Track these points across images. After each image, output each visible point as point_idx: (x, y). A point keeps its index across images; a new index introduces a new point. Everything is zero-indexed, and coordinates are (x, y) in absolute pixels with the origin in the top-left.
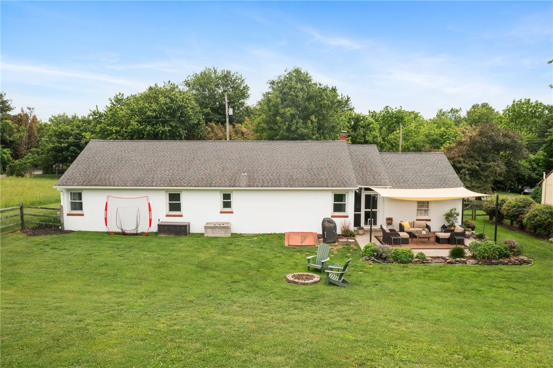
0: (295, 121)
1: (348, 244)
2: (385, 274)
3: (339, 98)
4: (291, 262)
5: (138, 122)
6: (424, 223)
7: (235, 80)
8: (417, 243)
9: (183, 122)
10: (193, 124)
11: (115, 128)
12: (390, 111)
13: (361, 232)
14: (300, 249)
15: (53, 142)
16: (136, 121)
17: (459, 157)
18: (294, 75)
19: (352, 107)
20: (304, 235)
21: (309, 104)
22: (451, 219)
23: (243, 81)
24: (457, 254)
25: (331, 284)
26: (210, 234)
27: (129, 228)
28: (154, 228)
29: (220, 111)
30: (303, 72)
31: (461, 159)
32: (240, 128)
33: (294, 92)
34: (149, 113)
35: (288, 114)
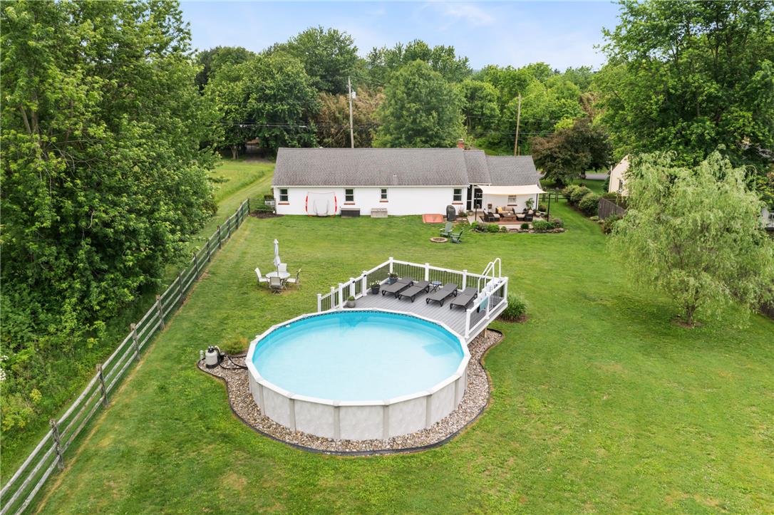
1: (462, 221)
2: (482, 238)
3: (457, 60)
4: (430, 232)
6: (511, 207)
8: (505, 221)
9: (300, 99)
11: (234, 107)
13: (471, 213)
14: (434, 225)
16: (254, 100)
17: (556, 147)
19: (470, 68)
20: (435, 216)
21: (431, 98)
22: (530, 205)
24: (525, 227)
25: (454, 242)
26: (374, 216)
27: (322, 212)
28: (338, 213)
31: (557, 150)
34: (267, 91)
35: (413, 109)
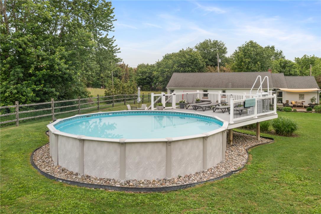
0: (250, 64)
3: (276, 51)
5: (177, 66)
6: (301, 102)
7: (220, 45)
9: (196, 66)
10: (201, 67)
11: (167, 69)
12: (307, 57)
15: (140, 76)
16: (176, 66)
18: (250, 44)
19: (284, 56)
21: (257, 57)
22: (313, 101)
23: (224, 45)
24: (309, 110)
29: (212, 60)
30: (254, 42)
32: (223, 69)
33: (250, 52)
34: (182, 62)
35: (247, 61)
